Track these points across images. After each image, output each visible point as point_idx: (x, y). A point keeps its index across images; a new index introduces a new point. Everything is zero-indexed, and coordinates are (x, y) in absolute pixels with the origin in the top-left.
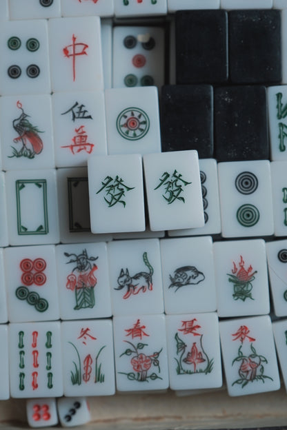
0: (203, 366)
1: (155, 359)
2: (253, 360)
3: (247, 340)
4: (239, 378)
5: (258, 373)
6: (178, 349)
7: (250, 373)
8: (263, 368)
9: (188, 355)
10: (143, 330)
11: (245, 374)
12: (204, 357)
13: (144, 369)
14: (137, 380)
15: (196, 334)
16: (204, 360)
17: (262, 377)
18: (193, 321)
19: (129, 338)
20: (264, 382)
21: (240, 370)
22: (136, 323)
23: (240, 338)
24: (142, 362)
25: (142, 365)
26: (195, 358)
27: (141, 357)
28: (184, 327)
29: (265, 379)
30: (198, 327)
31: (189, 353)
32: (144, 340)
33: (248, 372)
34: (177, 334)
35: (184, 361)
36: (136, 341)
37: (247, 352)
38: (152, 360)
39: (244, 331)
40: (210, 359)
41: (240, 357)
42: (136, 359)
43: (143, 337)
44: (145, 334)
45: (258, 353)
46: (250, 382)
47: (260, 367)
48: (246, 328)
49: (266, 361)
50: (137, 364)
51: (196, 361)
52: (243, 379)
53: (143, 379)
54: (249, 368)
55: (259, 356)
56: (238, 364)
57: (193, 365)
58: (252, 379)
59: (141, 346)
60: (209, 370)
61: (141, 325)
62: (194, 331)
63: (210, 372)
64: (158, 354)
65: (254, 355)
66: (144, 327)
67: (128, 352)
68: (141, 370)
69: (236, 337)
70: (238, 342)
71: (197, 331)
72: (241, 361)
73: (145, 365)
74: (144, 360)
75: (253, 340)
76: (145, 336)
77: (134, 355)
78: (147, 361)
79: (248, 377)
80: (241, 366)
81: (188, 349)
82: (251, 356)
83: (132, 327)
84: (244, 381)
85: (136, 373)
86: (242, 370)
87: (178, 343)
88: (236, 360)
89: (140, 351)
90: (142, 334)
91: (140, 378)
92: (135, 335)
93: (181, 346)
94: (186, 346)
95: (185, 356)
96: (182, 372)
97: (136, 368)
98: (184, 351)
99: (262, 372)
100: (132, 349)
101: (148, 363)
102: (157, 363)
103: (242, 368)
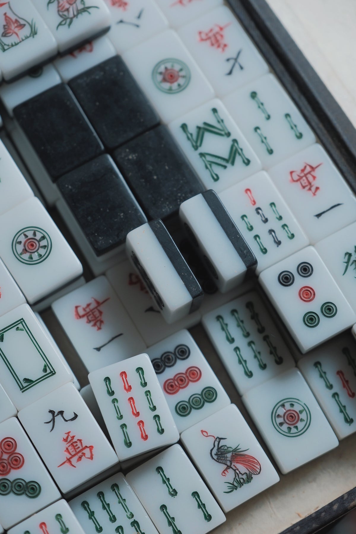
0: (26, 31)
4: (60, 19)
5: (80, 6)
7: (71, 10)
11: (65, 13)
16: (24, 25)
17: (85, 9)
20: (89, 13)
21: (58, 11)
29: (90, 10)
33: (68, 10)
40: (30, 23)
46: (75, 19)
51: (16, 30)
52: (66, 19)
54: (67, 6)
57: (14, 35)
58: (75, 16)
63: (35, 34)
79: (71, 15)
80: (59, 7)
84: (68, 20)
86: (61, 10)
96: (6, 48)
99: (84, 4)
103: (60, 8)
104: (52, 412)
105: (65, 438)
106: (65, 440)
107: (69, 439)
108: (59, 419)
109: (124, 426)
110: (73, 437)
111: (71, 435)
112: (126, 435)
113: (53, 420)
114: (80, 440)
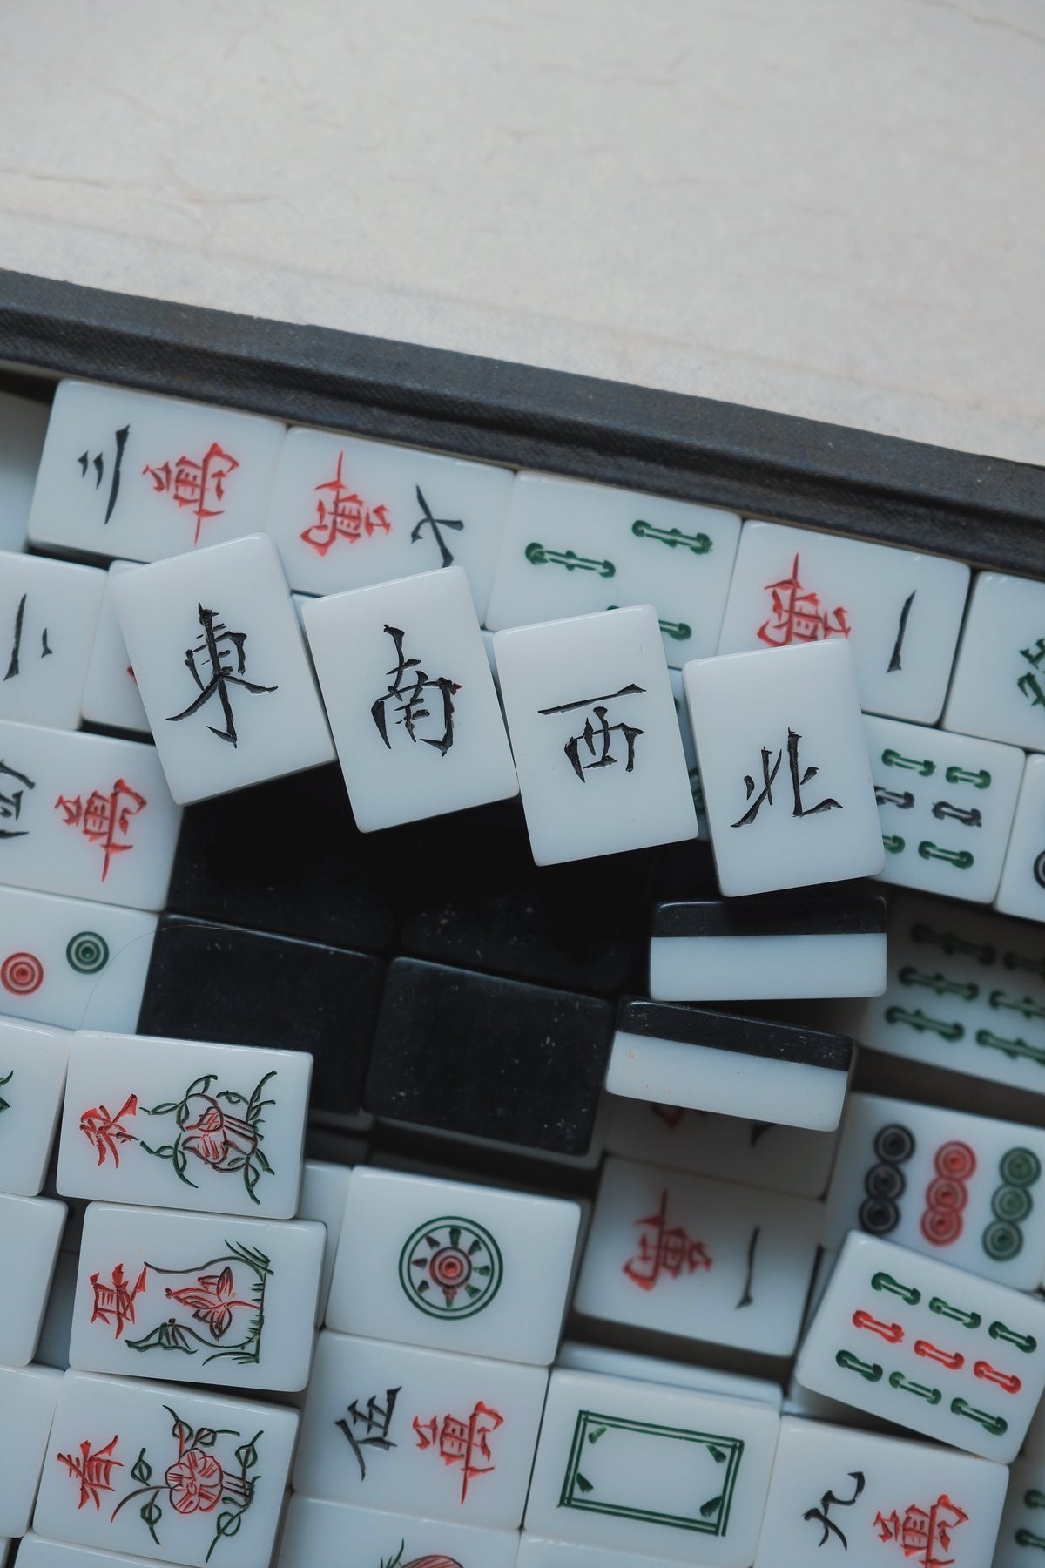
1: (193, 1438)
2: (193, 1119)
3: (127, 1122)
4: (238, 1177)
5: (240, 1111)
6: (177, 1347)
7: (231, 1137)
8: (227, 1094)
9: (203, 1319)
10: (92, 1451)
11: (232, 1154)
12: (217, 1270)
13: (215, 1479)
14: (245, 1507)
15: (141, 1284)
16: (228, 1271)
17: (255, 1104)
18: (97, 1287)
19: (109, 1500)
20: (272, 1103)
21: (214, 1166)
22: (65, 1467)
23: (117, 1141)
24: (193, 1478)
25: (201, 1480)
26: (214, 1300)
27: (174, 1480)
28: (113, 1318)
30: (118, 1271)
31: (196, 1315)
32: (125, 1455)
33: (226, 1143)
34: (130, 1344)
35: (217, 1337)
36: (122, 1481)
37: (164, 1131)
38: (193, 1448)
39: (98, 1123)
40: (226, 1253)
41: (176, 1155)
42: (177, 1497)
43: (116, 1455)
44: (109, 1448)
45: (178, 1098)
46: (262, 1145)
47: (223, 1102)
48: (89, 1116)
49: (207, 1079)
50: (195, 1499)
51: (226, 1296)
52: (247, 1165)
53: (248, 1491)
54: (217, 1137)
55: (188, 1097)
56: (196, 1168)
58: (255, 1138)
59: (141, 1470)
60: (260, 1263)
61: (77, 1453)
62: (130, 1289)
63: (267, 1261)
64: (179, 1423)
65: (181, 1110)
66: (86, 1446)
67: (149, 1516)
68: (216, 1491)
69: (109, 1154)
70: (127, 1149)
71: (130, 1277)
72: (189, 1155)
73: (206, 1472)
74: (186, 1472)
75: (132, 1102)
76: (115, 1449)
77: (162, 1500)
78: (192, 1465)
79: (246, 1146)
80: (205, 1159)
81: (184, 1315)
82: (180, 1122)
83: (77, 1482)
84: (254, 1161)
85: (221, 1507)
86: (217, 1160)
87: (159, 1344)
88: (180, 1171)
89: (157, 1479)
90: (105, 1456)
91: (241, 1500)
92: (103, 1481)
93: (169, 1335)
94: (172, 1321)
95: (203, 1330)
96: (251, 1348)
97: (205, 1503)
98: (188, 1329)
99: (241, 1098)
100: (144, 1499)
101: (200, 1463)
102: (206, 1436)
103: (211, 1159)
104: (811, 1514)
105: (883, 1533)
106: (886, 1535)
107: (891, 1526)
108: (836, 1513)
109: (957, 1406)
110: (894, 1516)
111: (886, 1515)
112: (977, 1416)
113: (829, 1524)
114: (912, 1509)
